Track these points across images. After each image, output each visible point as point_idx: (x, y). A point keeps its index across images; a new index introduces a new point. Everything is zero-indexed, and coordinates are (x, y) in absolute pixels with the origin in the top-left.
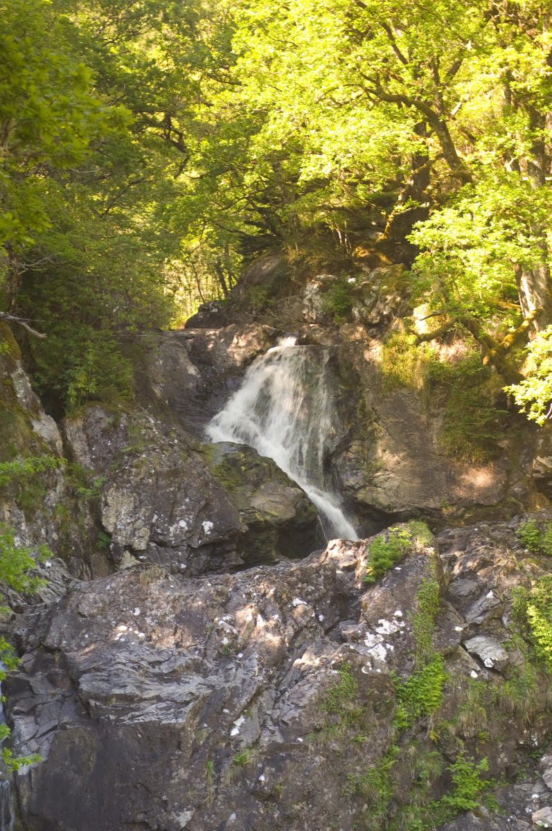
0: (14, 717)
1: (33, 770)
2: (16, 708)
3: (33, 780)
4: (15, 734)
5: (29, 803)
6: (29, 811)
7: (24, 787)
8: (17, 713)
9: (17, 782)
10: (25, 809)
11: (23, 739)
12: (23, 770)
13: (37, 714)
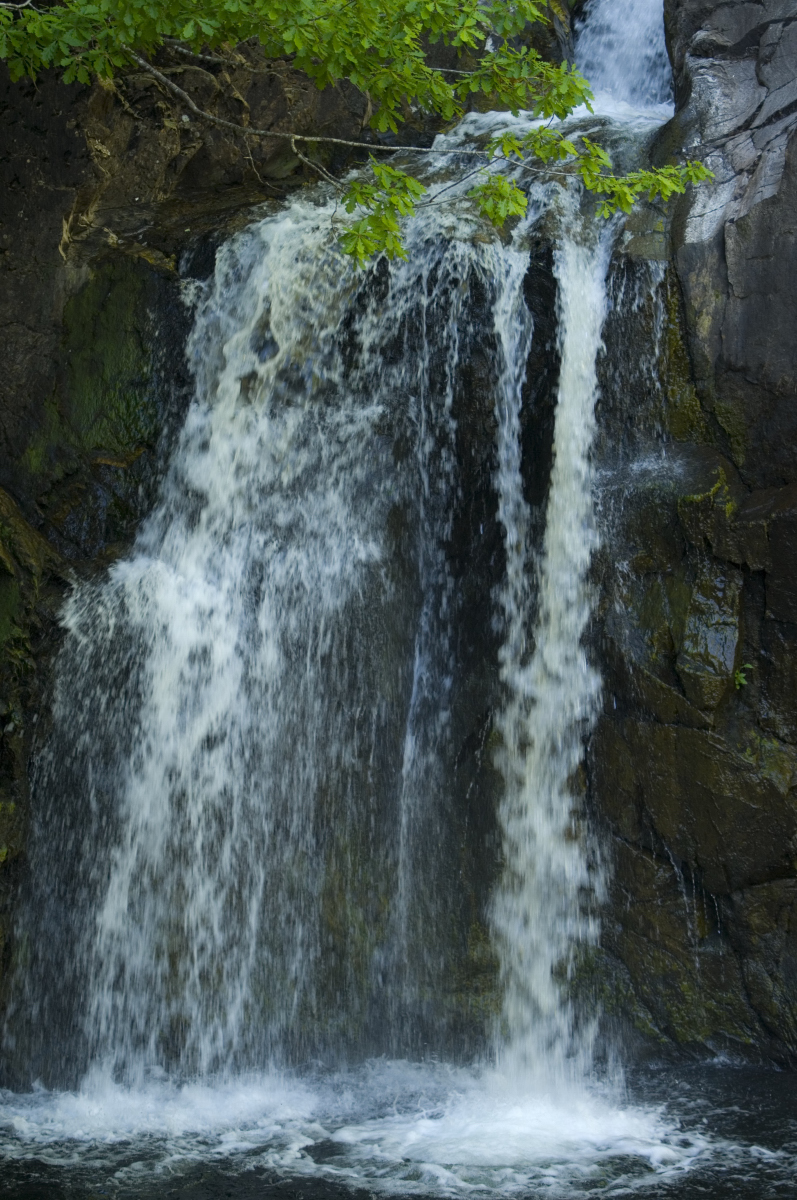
0: (691, 62)
1: (733, 228)
2: (700, 35)
3: (731, 259)
4: (691, 113)
5: (718, 332)
6: (720, 358)
7: (701, 281)
8: (704, 50)
9: (681, 265)
10: (707, 350)
11: (711, 131)
12: (701, 228)
13: (766, 51)
